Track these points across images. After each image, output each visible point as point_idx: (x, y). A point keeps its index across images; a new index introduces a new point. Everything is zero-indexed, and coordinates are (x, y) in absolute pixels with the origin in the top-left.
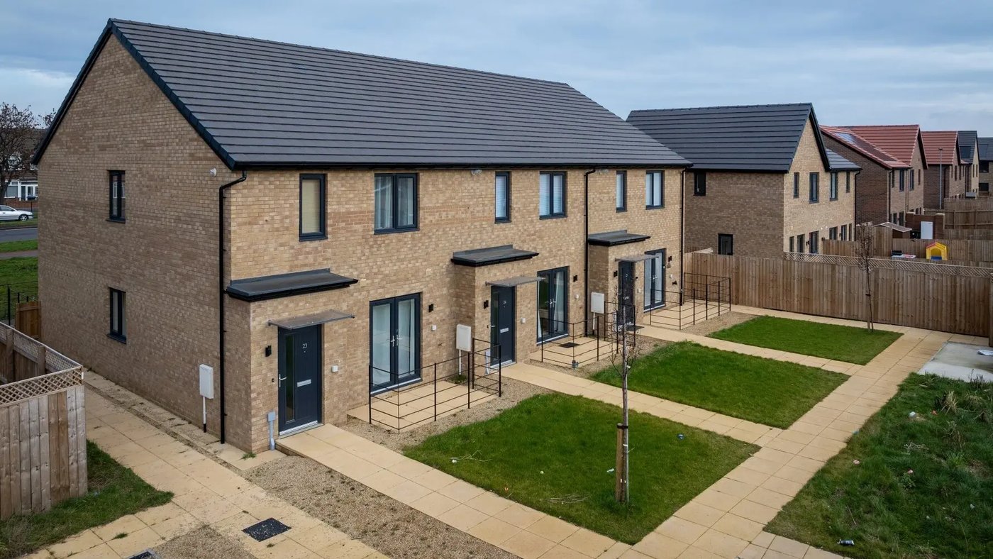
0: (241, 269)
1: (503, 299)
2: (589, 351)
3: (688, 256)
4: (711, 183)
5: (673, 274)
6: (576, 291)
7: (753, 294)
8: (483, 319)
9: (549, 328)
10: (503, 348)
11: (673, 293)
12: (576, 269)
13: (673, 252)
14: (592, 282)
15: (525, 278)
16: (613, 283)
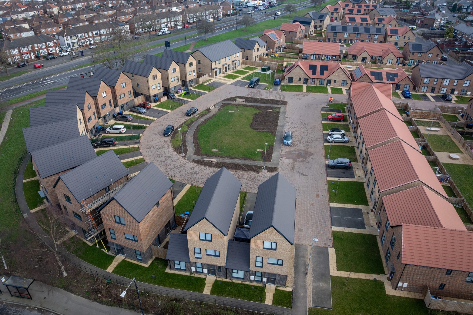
0: (213, 68)
1: (226, 68)
2: (232, 71)
3: (242, 60)
4: (246, 50)
5: (240, 62)
6: (231, 66)
7: (248, 64)
8: (225, 69)
9: (229, 69)
10: (226, 71)
11: (240, 64)
12: (231, 64)
13: (240, 60)
14: (232, 64)
15: (227, 66)
16: (234, 65)
